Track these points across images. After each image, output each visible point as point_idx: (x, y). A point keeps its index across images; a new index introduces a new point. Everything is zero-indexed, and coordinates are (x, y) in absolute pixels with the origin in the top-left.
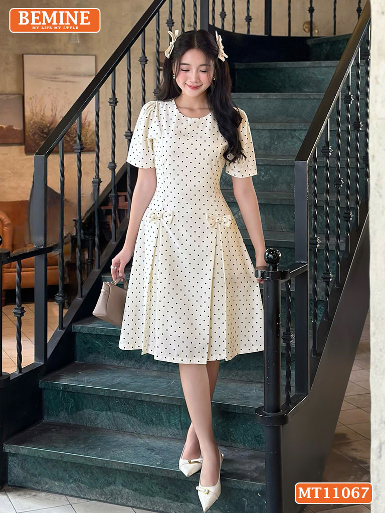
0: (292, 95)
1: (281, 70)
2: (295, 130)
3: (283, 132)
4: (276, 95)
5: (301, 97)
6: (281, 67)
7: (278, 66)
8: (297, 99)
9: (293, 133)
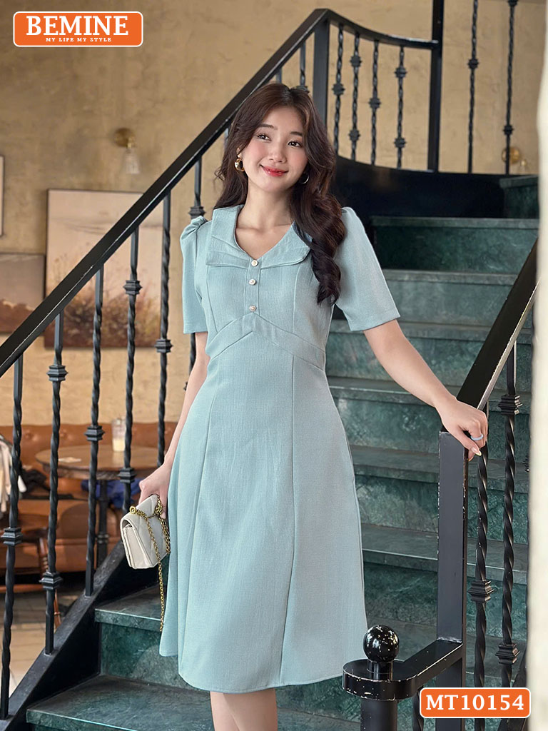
0: (465, 277)
1: (451, 231)
2: (467, 341)
3: (447, 342)
4: (437, 276)
5: (481, 282)
6: (450, 226)
7: (446, 224)
8: (473, 284)
9: (464, 345)
